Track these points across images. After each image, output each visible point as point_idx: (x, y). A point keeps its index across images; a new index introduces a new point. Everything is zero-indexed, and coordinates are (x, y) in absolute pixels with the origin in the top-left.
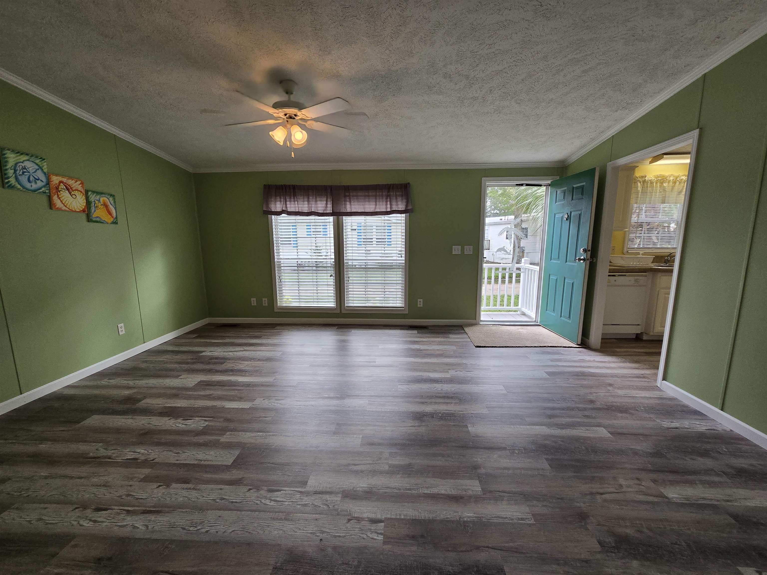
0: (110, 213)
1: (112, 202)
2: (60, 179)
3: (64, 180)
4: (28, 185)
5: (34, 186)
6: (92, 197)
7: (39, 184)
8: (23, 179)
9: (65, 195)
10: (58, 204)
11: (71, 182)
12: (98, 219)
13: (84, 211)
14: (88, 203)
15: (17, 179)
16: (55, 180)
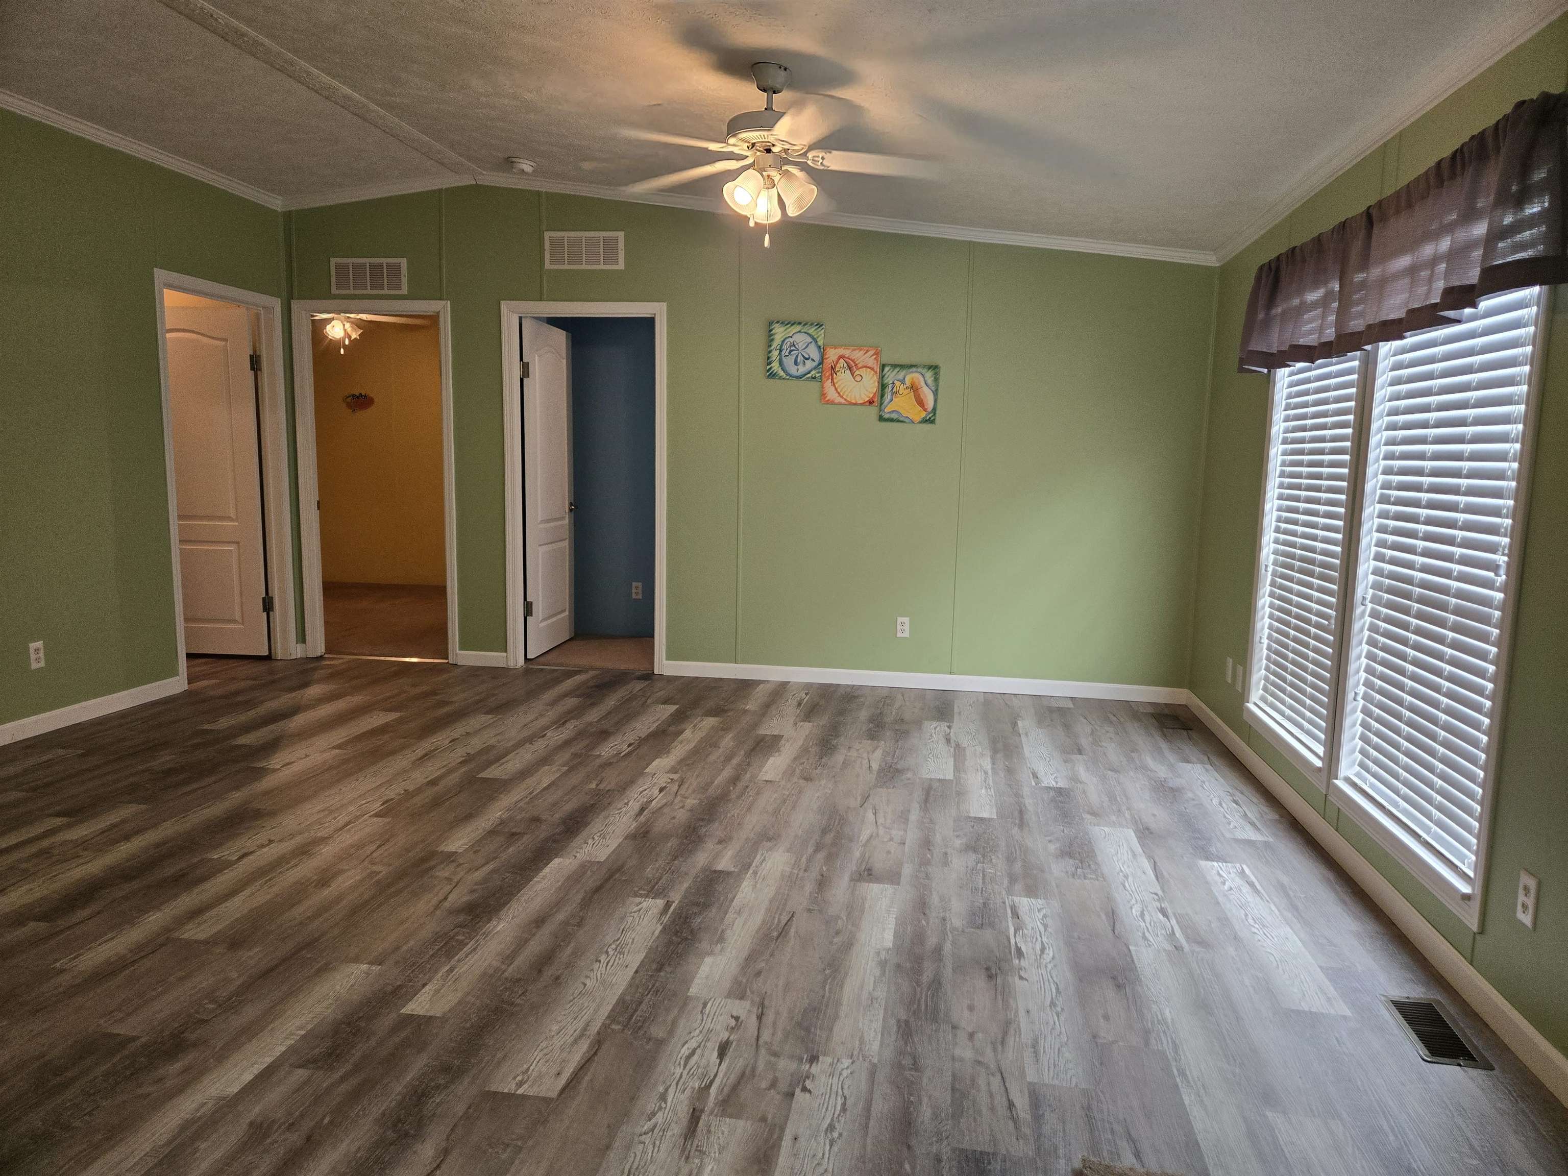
0: (921, 403)
1: (930, 381)
2: (841, 351)
3: (847, 353)
4: (793, 370)
5: (802, 369)
6: (891, 376)
7: (809, 365)
8: (789, 362)
9: (844, 377)
10: (831, 394)
11: (858, 355)
12: (894, 416)
13: (871, 402)
14: (883, 386)
15: (781, 363)
16: (832, 355)
